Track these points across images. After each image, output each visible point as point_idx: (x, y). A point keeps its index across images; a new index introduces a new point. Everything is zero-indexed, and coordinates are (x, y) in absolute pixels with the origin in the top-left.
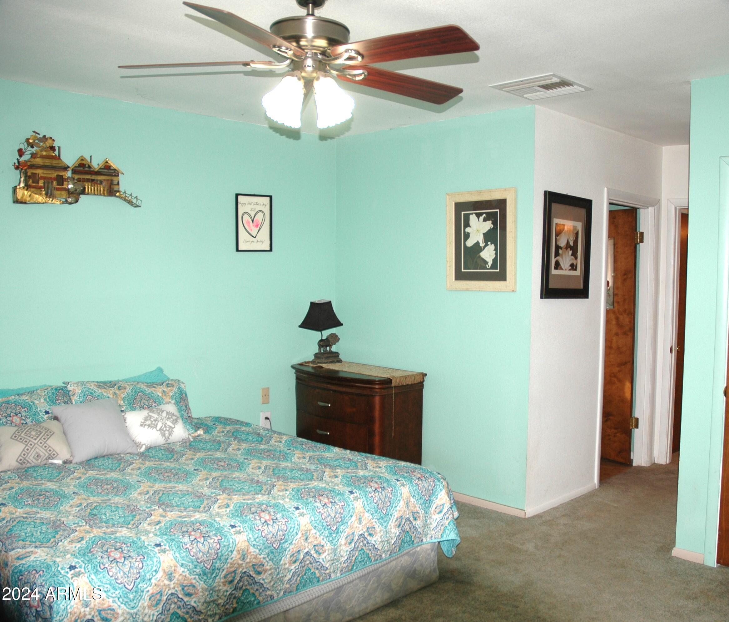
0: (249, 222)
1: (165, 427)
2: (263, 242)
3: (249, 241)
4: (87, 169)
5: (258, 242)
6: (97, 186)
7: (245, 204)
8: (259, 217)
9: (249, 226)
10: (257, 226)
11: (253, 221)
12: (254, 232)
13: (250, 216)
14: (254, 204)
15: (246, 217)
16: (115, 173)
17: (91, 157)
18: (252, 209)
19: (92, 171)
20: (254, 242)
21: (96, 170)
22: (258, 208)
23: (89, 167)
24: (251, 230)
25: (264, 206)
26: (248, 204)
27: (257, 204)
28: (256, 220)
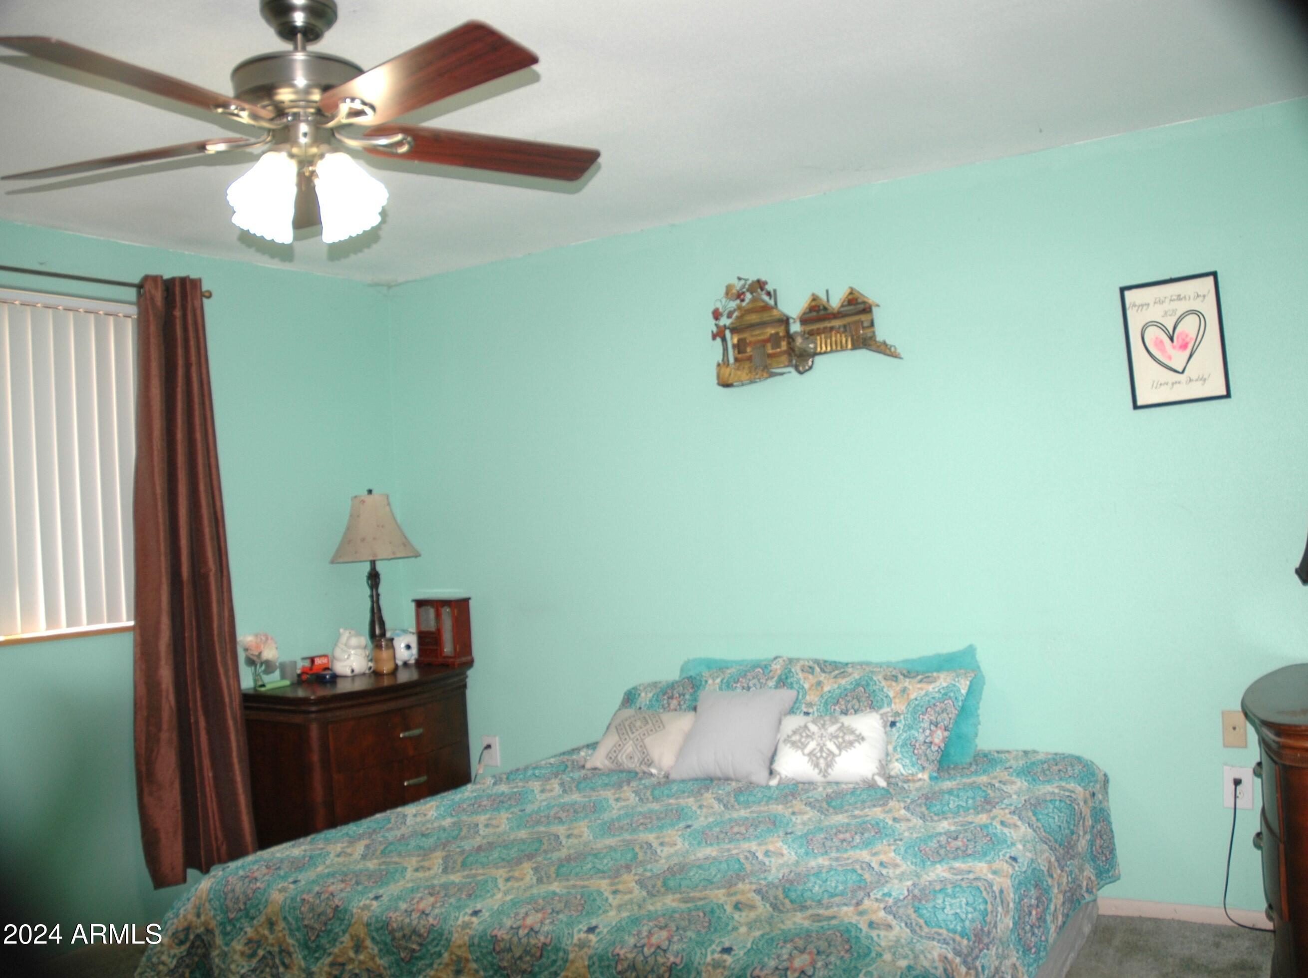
0: (1162, 342)
1: (821, 750)
2: (1205, 380)
3: (1167, 384)
4: (822, 313)
5: (1191, 380)
6: (841, 336)
7: (1148, 305)
8: (1189, 326)
9: (1163, 350)
10: (1184, 346)
11: (1172, 339)
12: (1178, 359)
13: (1163, 328)
14: (1171, 300)
15: (1152, 334)
16: (867, 309)
17: (827, 292)
18: (1166, 313)
19: (829, 314)
20: (1179, 383)
21: (836, 311)
22: (1182, 307)
23: (825, 309)
24: (1170, 358)
25: (1201, 299)
26: (1155, 303)
27: (1179, 298)
28: (1181, 334)
